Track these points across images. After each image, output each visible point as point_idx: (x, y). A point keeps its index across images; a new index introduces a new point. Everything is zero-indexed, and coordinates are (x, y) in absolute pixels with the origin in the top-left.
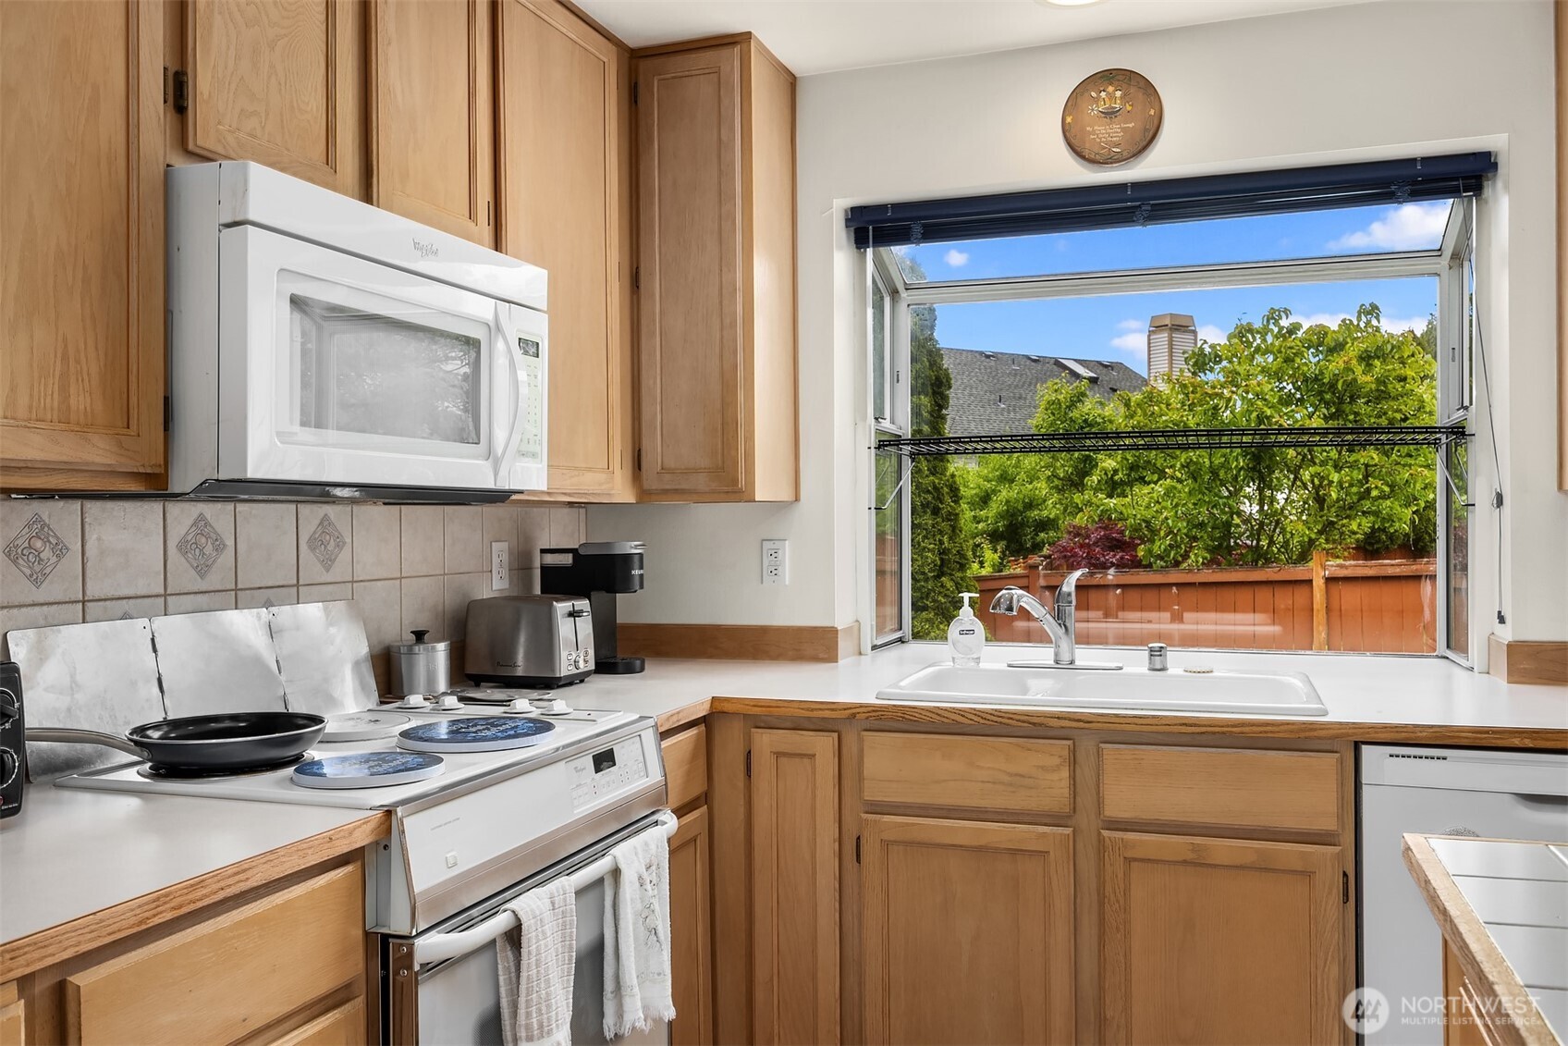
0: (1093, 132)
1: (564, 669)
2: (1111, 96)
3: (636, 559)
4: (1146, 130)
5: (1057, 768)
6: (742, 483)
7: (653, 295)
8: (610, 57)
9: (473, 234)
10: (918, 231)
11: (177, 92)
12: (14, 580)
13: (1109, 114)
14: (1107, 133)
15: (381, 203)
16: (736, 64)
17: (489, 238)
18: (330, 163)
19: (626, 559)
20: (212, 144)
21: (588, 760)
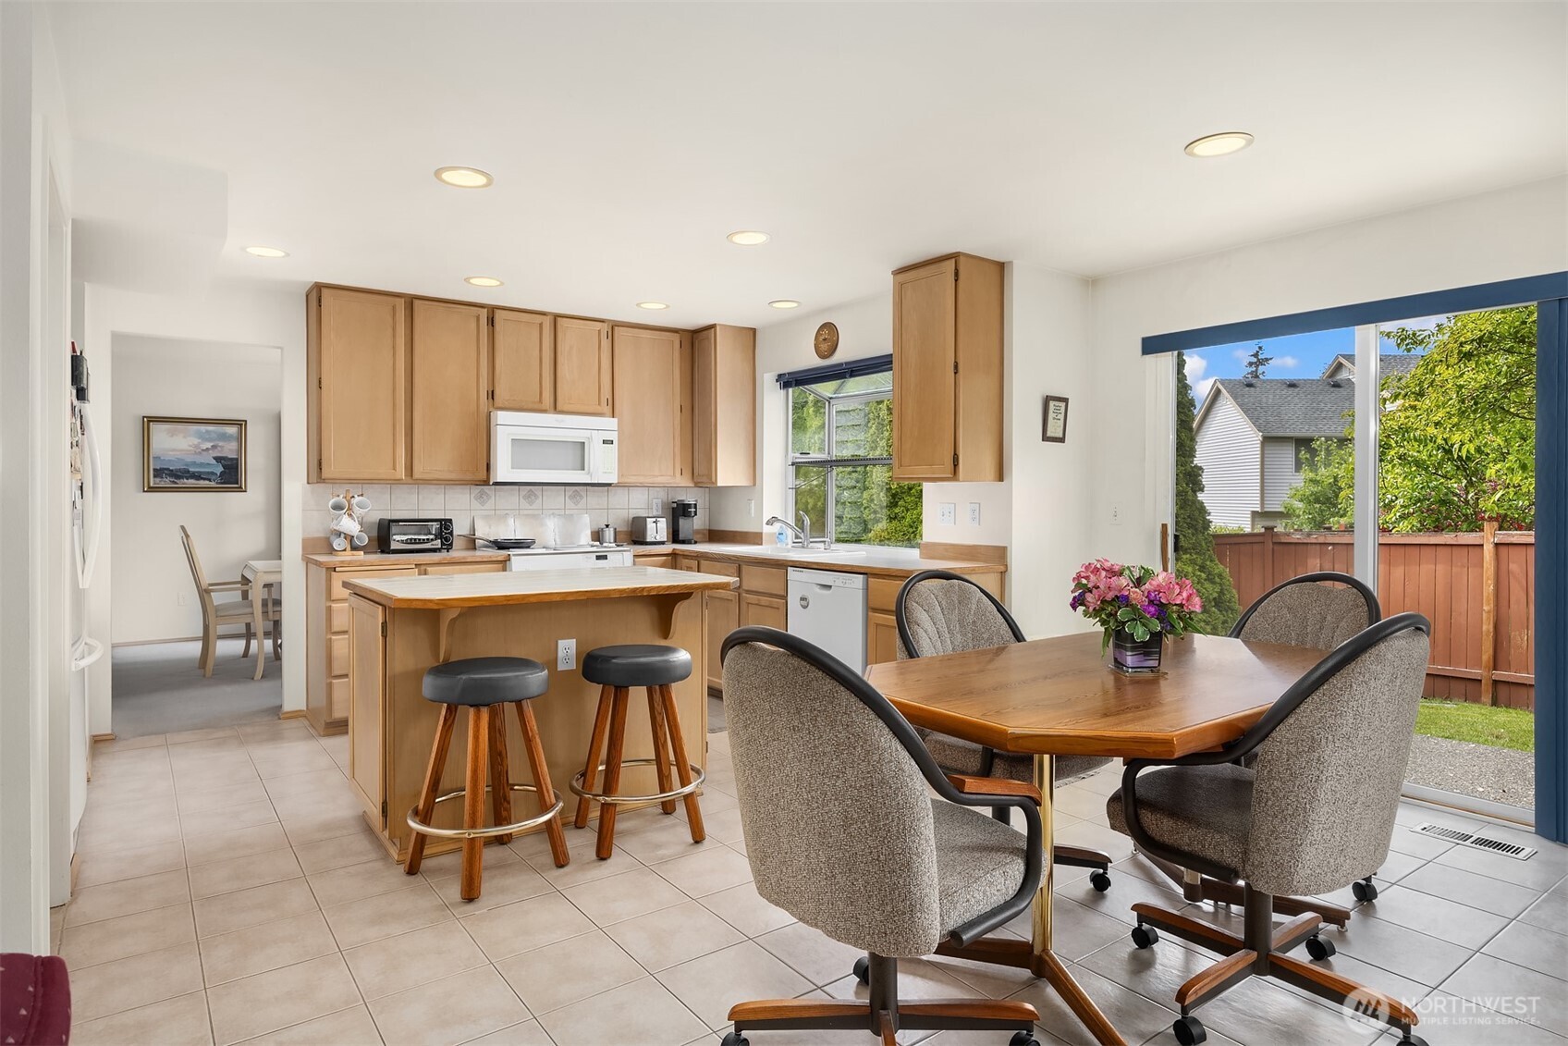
0: (821, 348)
1: (647, 539)
2: (824, 333)
3: (693, 506)
4: (834, 346)
6: (713, 480)
7: (696, 415)
8: (676, 338)
9: (599, 409)
10: (794, 382)
11: (492, 395)
12: (476, 504)
13: (825, 340)
14: (824, 347)
15: (559, 408)
16: (713, 335)
17: (608, 410)
18: (541, 401)
19: (689, 506)
20: (500, 405)
21: (593, 556)
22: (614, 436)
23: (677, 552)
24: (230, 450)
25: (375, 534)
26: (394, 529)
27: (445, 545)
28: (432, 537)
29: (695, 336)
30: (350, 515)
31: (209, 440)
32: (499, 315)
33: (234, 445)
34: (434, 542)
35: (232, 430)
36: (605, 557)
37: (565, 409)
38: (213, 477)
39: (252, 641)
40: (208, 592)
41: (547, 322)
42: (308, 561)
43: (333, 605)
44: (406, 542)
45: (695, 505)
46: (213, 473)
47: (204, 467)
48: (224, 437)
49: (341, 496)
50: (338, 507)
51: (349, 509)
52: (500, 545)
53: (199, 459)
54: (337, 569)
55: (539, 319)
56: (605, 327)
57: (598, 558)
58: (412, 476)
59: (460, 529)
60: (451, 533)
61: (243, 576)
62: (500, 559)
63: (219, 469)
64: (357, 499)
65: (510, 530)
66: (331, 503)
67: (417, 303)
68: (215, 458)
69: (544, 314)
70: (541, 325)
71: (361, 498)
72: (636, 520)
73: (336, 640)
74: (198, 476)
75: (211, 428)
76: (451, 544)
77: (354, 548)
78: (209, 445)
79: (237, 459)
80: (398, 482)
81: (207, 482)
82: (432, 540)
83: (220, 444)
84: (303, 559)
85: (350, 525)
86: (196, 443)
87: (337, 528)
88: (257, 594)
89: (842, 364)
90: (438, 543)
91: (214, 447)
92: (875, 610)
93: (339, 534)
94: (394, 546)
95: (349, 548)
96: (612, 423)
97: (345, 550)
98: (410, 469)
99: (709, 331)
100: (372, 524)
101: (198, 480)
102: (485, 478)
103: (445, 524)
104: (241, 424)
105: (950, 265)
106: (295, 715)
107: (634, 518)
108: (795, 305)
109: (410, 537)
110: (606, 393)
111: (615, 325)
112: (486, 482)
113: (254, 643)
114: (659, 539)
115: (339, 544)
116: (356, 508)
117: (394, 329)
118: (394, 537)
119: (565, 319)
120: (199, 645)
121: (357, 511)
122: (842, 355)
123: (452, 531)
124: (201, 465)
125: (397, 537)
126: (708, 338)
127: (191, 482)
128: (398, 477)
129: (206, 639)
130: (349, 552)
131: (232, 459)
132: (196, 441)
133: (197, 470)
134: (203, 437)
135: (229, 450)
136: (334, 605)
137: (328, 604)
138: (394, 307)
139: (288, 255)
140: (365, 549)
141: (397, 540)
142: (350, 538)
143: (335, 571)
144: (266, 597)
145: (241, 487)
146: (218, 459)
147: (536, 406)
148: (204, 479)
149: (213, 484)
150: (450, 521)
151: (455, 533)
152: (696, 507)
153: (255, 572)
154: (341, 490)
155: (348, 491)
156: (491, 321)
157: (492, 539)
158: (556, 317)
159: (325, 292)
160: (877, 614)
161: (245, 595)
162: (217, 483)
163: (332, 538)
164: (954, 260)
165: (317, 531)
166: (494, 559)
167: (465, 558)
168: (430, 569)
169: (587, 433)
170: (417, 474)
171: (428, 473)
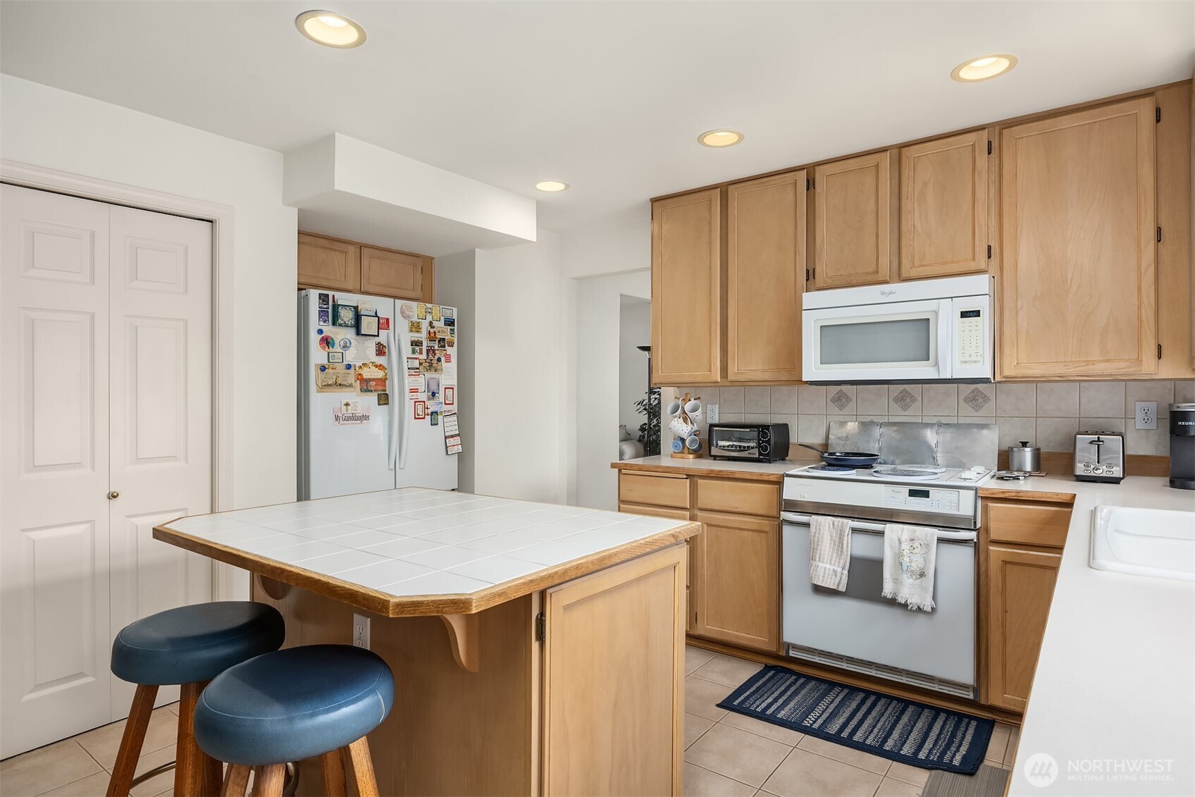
11: (814, 274)
12: (833, 408)
15: (904, 275)
18: (877, 269)
20: (821, 284)
21: (906, 490)
22: (981, 304)
26: (716, 433)
27: (762, 454)
28: (751, 444)
32: (822, 171)
34: (752, 451)
36: (925, 494)
37: (913, 273)
41: (888, 159)
44: (728, 449)
49: (680, 399)
55: (875, 159)
57: (913, 493)
60: (769, 442)
65: (874, 441)
66: (670, 406)
67: (732, 189)
69: (883, 150)
70: (879, 166)
76: (768, 455)
82: (753, 447)
95: (686, 451)
96: (982, 283)
98: (725, 370)
102: (797, 376)
103: (763, 431)
109: (731, 443)
110: (988, 238)
111: (1004, 127)
112: (797, 383)
115: (675, 446)
117: (711, 224)
119: (914, 147)
123: (769, 439)
125: (720, 443)
128: (713, 379)
138: (710, 201)
141: (717, 445)
147: (871, 277)
155: (687, 394)
156: (811, 184)
158: (900, 148)
159: (656, 206)
166: (766, 478)
167: (722, 471)
168: (700, 481)
169: (932, 305)
170: (731, 377)
171: (741, 373)
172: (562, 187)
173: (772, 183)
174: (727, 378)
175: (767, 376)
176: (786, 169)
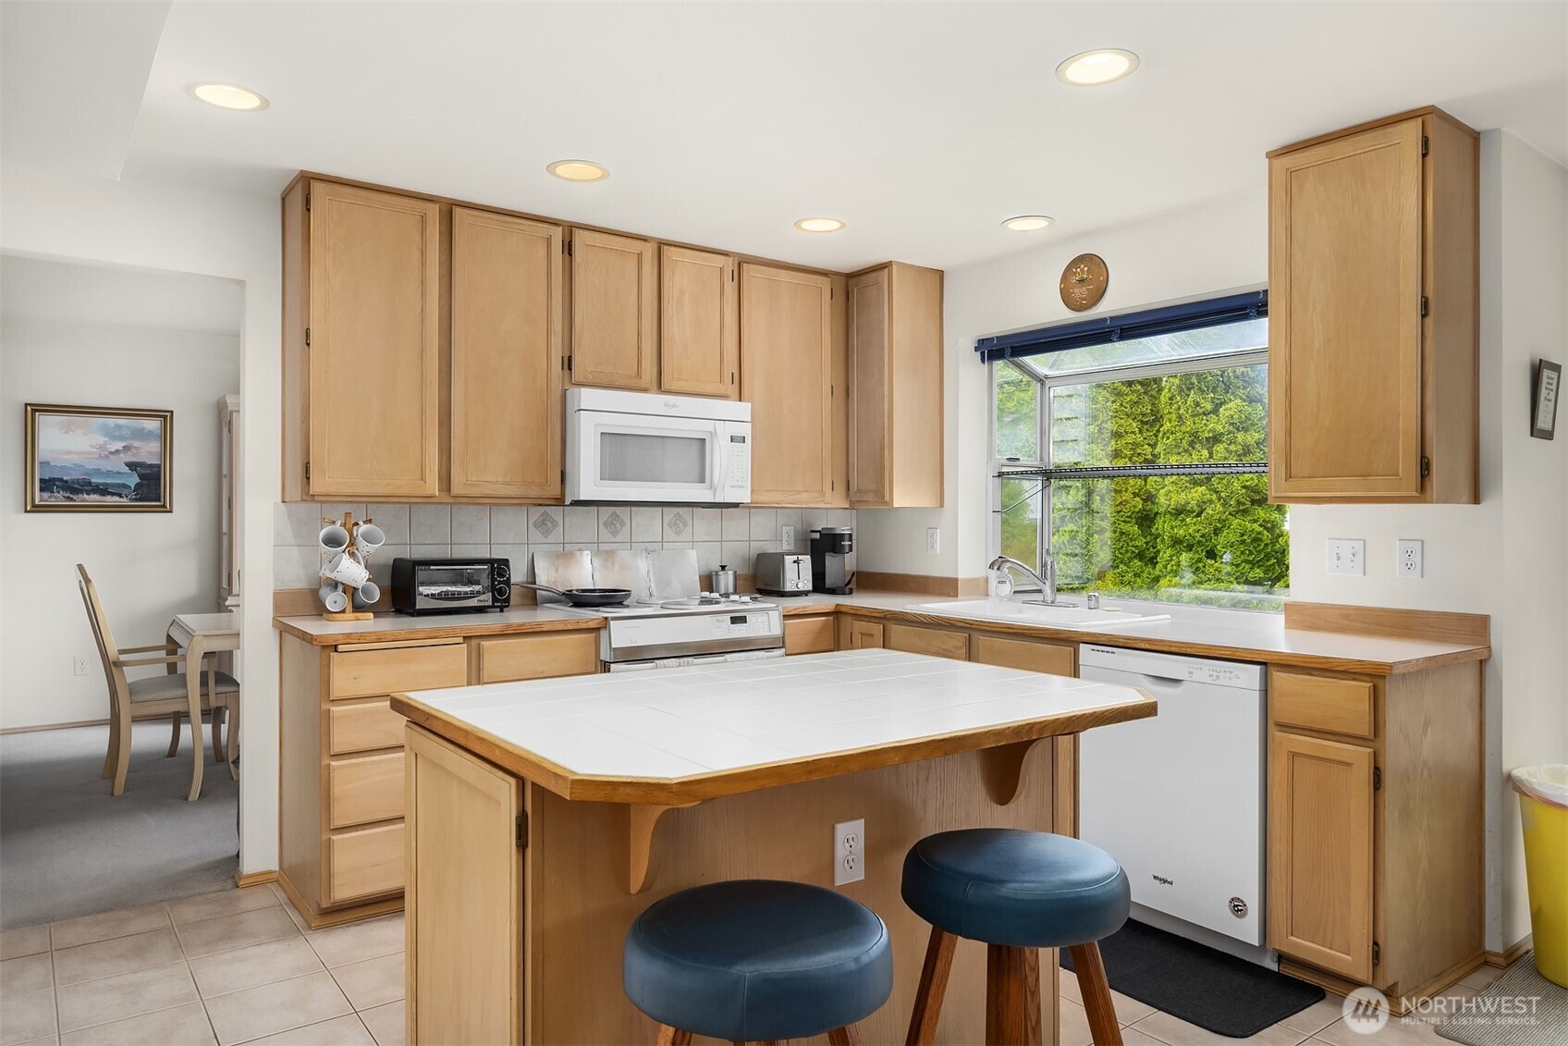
0: (1073, 293)
1: (789, 587)
2: (1082, 270)
3: (847, 537)
4: (1098, 289)
5: (960, 648)
6: (887, 498)
7: (853, 400)
8: (825, 284)
9: (721, 389)
10: (1008, 351)
11: (568, 363)
12: (536, 535)
13: (1081, 281)
14: (1080, 292)
15: (665, 386)
16: (886, 278)
17: (733, 390)
18: (639, 374)
19: (842, 536)
20: (581, 379)
21: (727, 618)
22: (746, 430)
23: (843, 609)
24: (150, 452)
25: (387, 582)
26: (421, 574)
27: (498, 601)
28: (477, 588)
29: (851, 282)
30: (352, 555)
31: (121, 438)
32: (580, 238)
33: (155, 446)
34: (481, 598)
35: (153, 425)
36: (743, 620)
37: (674, 387)
38: (125, 492)
39: (182, 726)
40: (118, 664)
41: (649, 251)
42: (283, 630)
43: (332, 708)
44: (439, 597)
45: (851, 535)
46: (125, 486)
47: (113, 477)
48: (142, 435)
49: (339, 523)
50: (332, 541)
51: (352, 544)
52: (578, 600)
53: (107, 466)
54: (341, 648)
55: (636, 246)
56: (729, 264)
57: (734, 620)
58: (449, 490)
59: (517, 575)
60: (508, 582)
61: (169, 637)
62: (592, 625)
63: (133, 480)
64: (363, 528)
65: (586, 573)
66: (322, 534)
67: (458, 212)
68: (127, 464)
69: (644, 239)
70: (640, 256)
71: (369, 526)
72: (761, 557)
73: (338, 767)
74: (103, 490)
75: (122, 421)
76: (508, 600)
77: (358, 608)
78: (119, 445)
79: (159, 466)
80: (428, 500)
81: (117, 498)
82: (478, 592)
83: (136, 444)
84: (274, 626)
85: (353, 571)
86: (101, 442)
87: (332, 576)
88: (193, 667)
89: (1105, 320)
90: (487, 599)
91: (126, 448)
92: (1285, 727)
93: (335, 585)
94: (421, 604)
95: (349, 608)
96: (742, 410)
97: (343, 611)
98: (446, 480)
99: (880, 273)
100: (383, 566)
101: (104, 495)
102: (557, 493)
103: (499, 568)
104: (165, 417)
105: (1412, 131)
106: (262, 880)
107: (759, 555)
108: (1042, 223)
109: (445, 589)
110: (731, 366)
111: (742, 261)
112: (559, 501)
113: (186, 730)
114: (801, 587)
115: (333, 600)
116: (361, 543)
117: (423, 253)
118: (421, 589)
119: (673, 248)
120: (104, 734)
121: (365, 548)
122: (1113, 304)
123: (509, 579)
124: (109, 474)
125: (423, 590)
126: (877, 284)
127: (94, 498)
128: (428, 492)
129: (114, 723)
130: (350, 615)
131: (150, 466)
132: (101, 440)
133: (101, 481)
134: (111, 434)
135: (148, 452)
136: (335, 709)
137: (325, 706)
138: (423, 218)
139: (265, 104)
140: (377, 610)
141: (426, 592)
142: (351, 591)
143: (336, 651)
144: (206, 669)
145: (164, 506)
146: (132, 466)
147: (633, 383)
148: (113, 494)
149: (124, 501)
150: (506, 562)
151: (513, 580)
152: (851, 540)
153: (189, 634)
154: (338, 512)
155: (348, 515)
156: (568, 248)
157: (562, 590)
158: (661, 245)
159: (317, 188)
160: (1293, 736)
161: (172, 668)
162: (131, 500)
163: (324, 592)
164: (1420, 120)
165: (296, 579)
166: (584, 626)
167: (523, 625)
168: (485, 643)
169: (709, 426)
170: (457, 488)
171: (474, 485)
172: (253, 102)
173: (516, 226)
174: (450, 491)
175: (511, 491)
176: (535, 215)
